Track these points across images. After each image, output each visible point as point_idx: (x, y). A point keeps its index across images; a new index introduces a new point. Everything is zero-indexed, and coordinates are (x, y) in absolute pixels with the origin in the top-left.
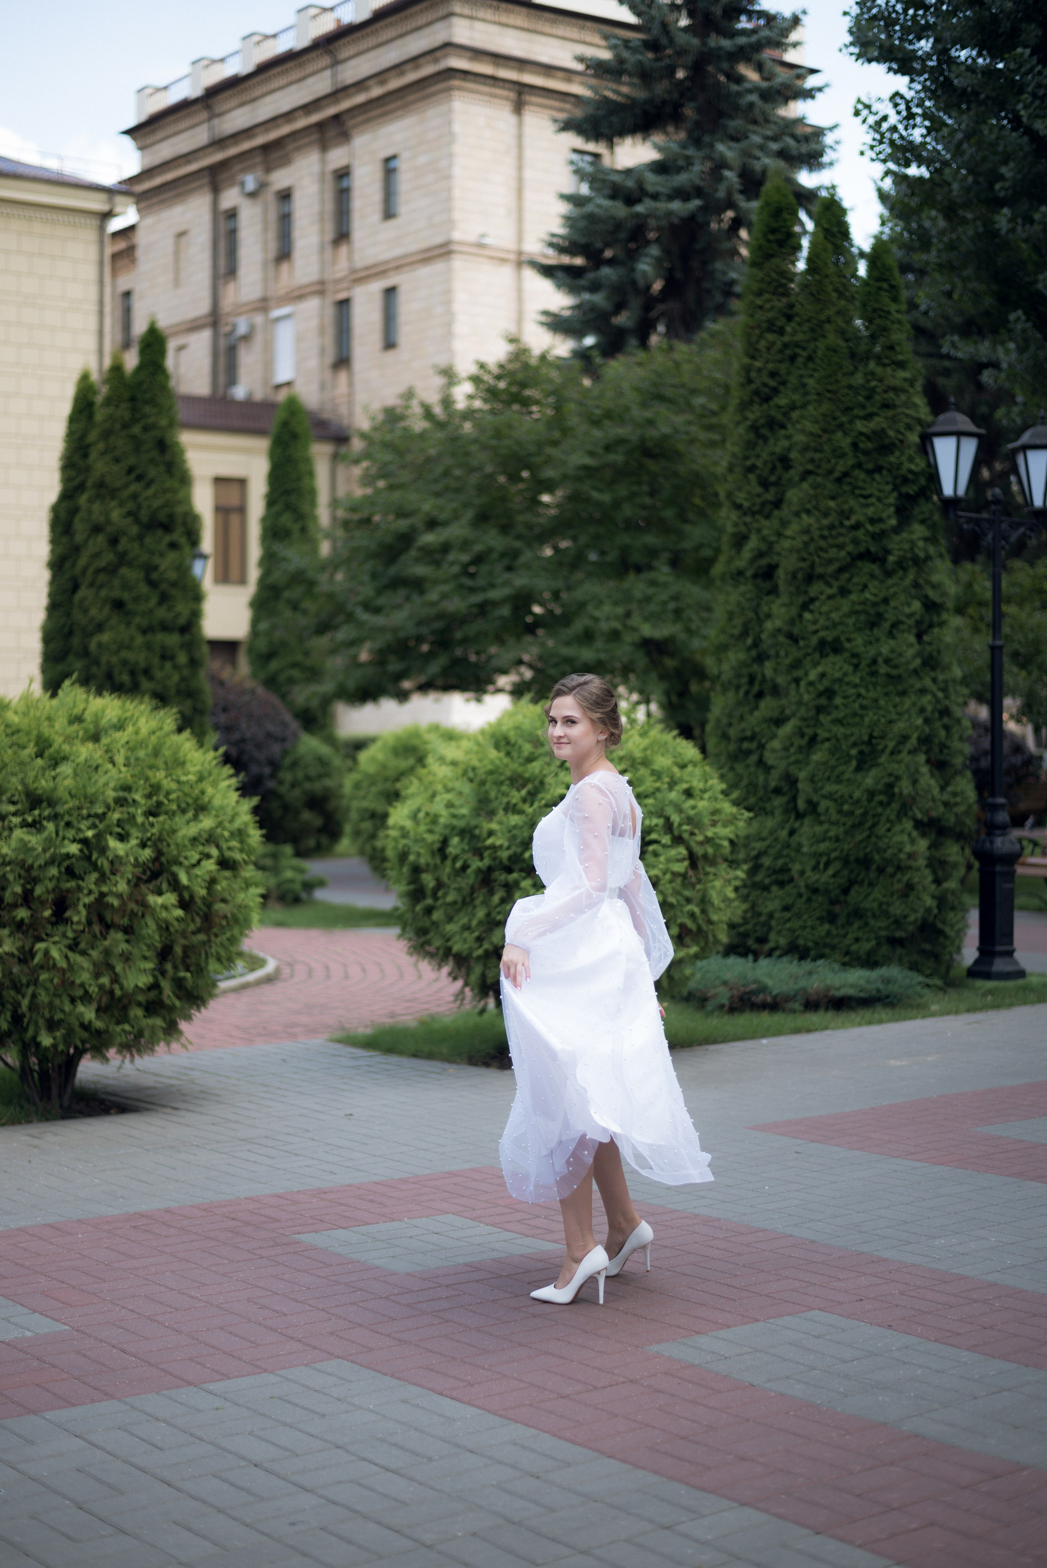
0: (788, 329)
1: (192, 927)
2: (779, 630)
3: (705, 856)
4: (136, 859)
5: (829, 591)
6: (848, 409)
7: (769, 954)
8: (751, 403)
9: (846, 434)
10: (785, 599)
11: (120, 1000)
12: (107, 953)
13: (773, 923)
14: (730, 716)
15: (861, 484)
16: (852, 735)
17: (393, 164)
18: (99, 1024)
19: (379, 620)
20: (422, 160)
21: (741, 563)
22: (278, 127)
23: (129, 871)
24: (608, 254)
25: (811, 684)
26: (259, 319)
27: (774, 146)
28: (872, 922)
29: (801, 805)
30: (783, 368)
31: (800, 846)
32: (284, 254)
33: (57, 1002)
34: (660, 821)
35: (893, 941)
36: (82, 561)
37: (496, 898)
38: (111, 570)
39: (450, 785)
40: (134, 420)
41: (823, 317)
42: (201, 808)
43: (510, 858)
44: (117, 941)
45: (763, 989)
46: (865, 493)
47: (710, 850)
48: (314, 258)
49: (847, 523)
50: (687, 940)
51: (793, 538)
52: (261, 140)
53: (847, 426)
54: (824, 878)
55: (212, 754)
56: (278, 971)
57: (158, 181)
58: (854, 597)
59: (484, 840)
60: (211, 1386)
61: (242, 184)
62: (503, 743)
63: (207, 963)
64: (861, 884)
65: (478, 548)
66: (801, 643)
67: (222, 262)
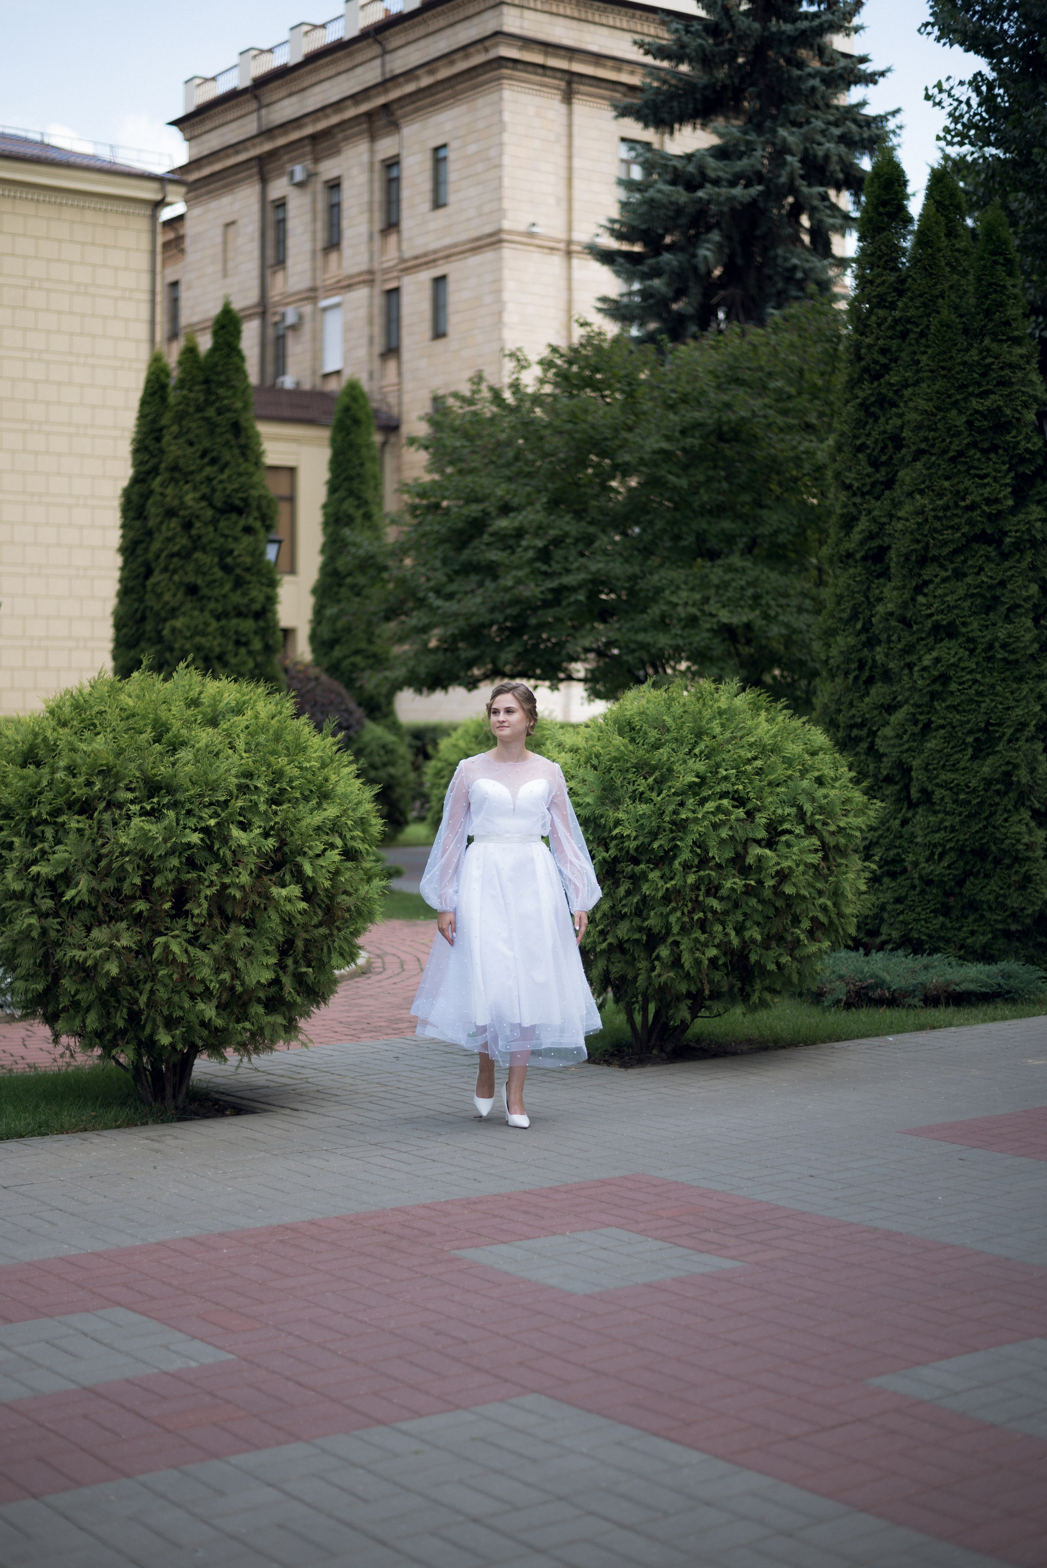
0: (900, 304)
1: (315, 921)
2: (891, 614)
3: (837, 847)
4: (259, 849)
5: (944, 574)
6: (962, 387)
7: (881, 948)
8: (860, 380)
9: (960, 412)
10: (896, 582)
11: (240, 997)
12: (228, 947)
13: (886, 915)
14: (839, 701)
15: (976, 463)
16: (968, 722)
17: (442, 154)
18: (219, 1022)
19: (451, 606)
20: (472, 149)
21: (850, 545)
22: (327, 116)
23: (252, 861)
24: (668, 240)
25: (925, 669)
26: (307, 309)
27: (837, 132)
28: (988, 915)
29: (914, 794)
30: (894, 344)
31: (913, 835)
32: (333, 243)
33: (176, 998)
34: (793, 811)
35: (1008, 935)
36: (156, 546)
37: (622, 891)
38: (185, 555)
39: (572, 772)
40: (208, 403)
41: (936, 292)
42: (325, 796)
43: (637, 849)
44: (238, 934)
45: (880, 984)
46: (981, 473)
47: (842, 841)
48: (364, 248)
49: (962, 504)
50: (819, 934)
51: (907, 520)
52: (309, 130)
53: (962, 404)
54: (938, 869)
55: (331, 740)
56: (369, 963)
57: (206, 171)
58: (969, 580)
59: (611, 831)
60: (404, 1426)
61: (292, 174)
62: (627, 729)
63: (330, 958)
64: (977, 875)
65: (553, 533)
66: (915, 627)
67: (270, 252)
